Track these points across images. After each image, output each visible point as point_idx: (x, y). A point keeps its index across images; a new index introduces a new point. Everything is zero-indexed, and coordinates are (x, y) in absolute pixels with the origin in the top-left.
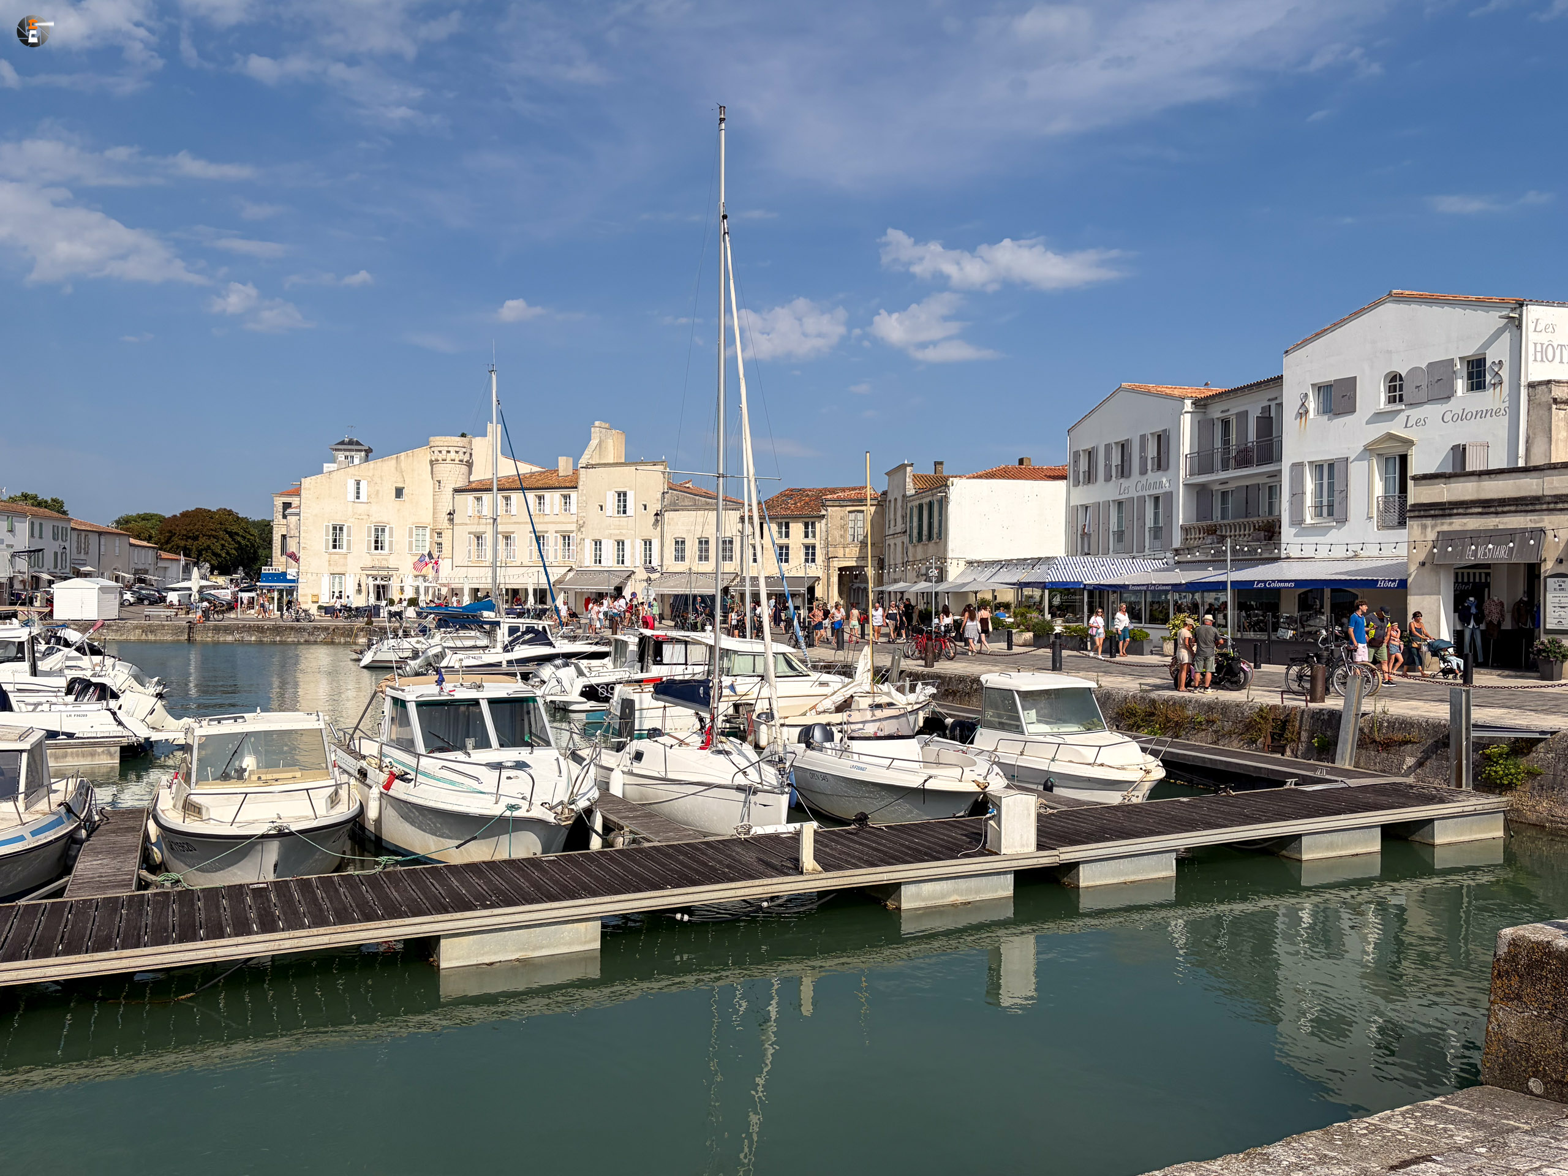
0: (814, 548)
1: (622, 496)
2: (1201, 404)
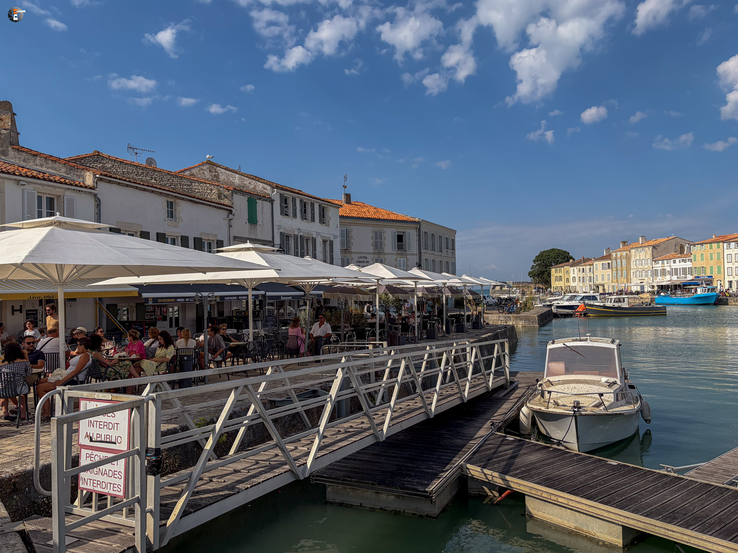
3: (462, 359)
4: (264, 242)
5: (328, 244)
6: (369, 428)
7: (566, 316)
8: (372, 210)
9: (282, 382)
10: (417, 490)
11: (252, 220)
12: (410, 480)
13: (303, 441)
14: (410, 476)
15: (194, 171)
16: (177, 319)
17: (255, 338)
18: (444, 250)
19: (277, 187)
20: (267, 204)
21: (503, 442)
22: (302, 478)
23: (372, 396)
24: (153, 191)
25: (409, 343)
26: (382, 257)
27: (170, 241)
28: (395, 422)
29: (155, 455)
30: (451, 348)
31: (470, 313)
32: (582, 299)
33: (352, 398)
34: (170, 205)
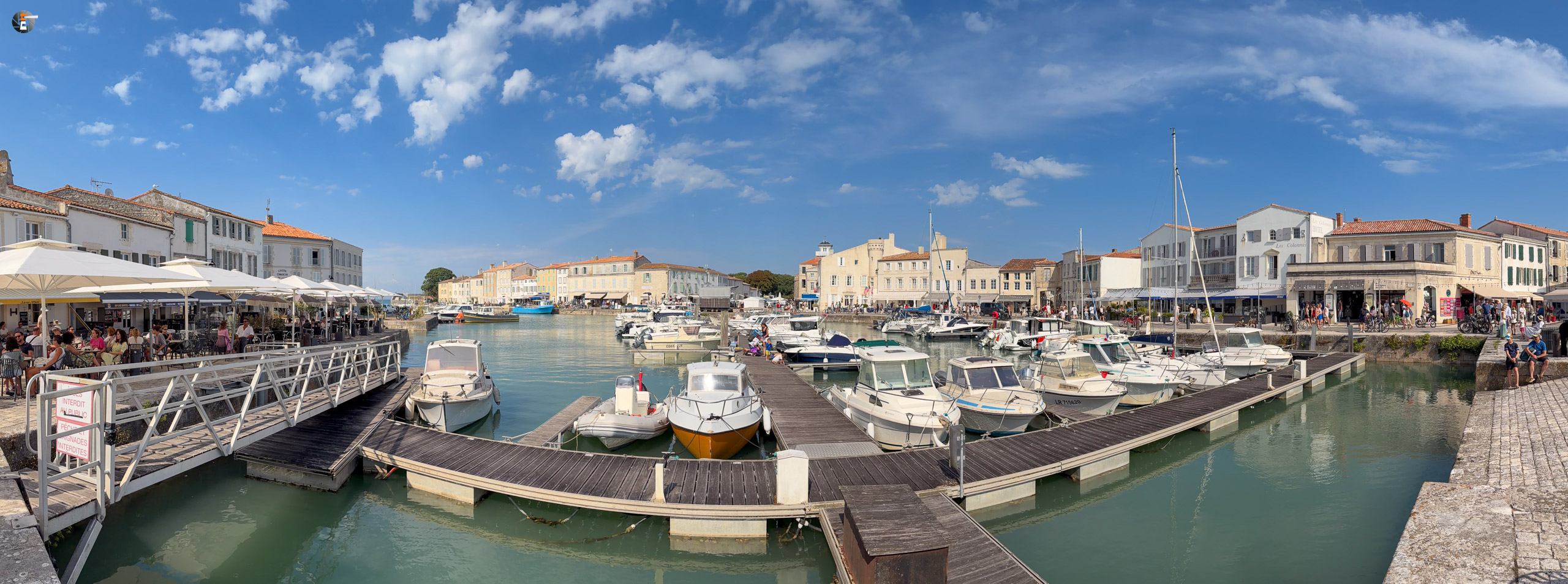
0: (1030, 283)
1: (949, 262)
2: (1197, 233)
3: (363, 357)
4: (199, 258)
5: (252, 258)
6: (283, 416)
7: (447, 322)
8: (291, 230)
9: (211, 374)
10: (321, 469)
11: (189, 239)
12: (316, 460)
13: (228, 424)
14: (316, 457)
15: (143, 199)
16: (129, 321)
17: (190, 337)
18: (353, 265)
19: (210, 210)
20: (202, 225)
21: (393, 427)
22: (226, 455)
23: (286, 388)
24: (110, 217)
25: (320, 344)
26: (299, 270)
27: (123, 257)
28: (304, 410)
29: (112, 429)
30: (353, 348)
31: (373, 319)
32: (460, 309)
33: (270, 390)
34: (124, 227)
